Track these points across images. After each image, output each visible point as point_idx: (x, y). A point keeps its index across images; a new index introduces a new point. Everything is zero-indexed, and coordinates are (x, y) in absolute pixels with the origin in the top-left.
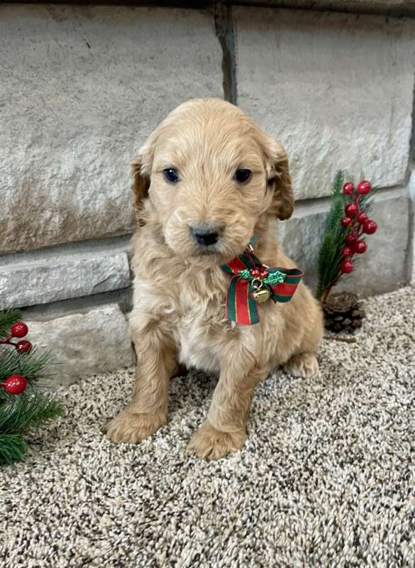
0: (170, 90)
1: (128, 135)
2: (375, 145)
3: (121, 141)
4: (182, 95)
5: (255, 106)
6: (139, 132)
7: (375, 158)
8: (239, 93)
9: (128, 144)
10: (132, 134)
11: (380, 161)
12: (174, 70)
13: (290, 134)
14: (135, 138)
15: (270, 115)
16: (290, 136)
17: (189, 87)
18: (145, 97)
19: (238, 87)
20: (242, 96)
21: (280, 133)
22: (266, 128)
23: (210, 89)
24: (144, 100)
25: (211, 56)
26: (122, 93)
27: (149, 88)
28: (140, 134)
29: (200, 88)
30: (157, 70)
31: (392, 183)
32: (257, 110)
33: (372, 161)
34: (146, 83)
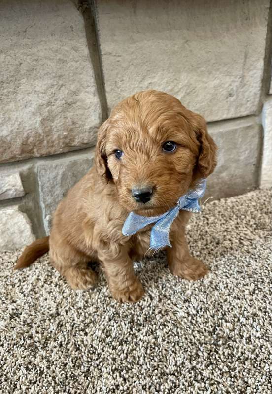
0: (42, 54)
1: (11, 90)
2: (230, 85)
3: (6, 95)
4: (51, 57)
5: (118, 61)
6: (20, 88)
7: (230, 95)
8: (103, 52)
9: (13, 96)
10: (15, 89)
11: (234, 97)
12: (44, 39)
13: (150, 81)
14: (17, 91)
15: (132, 68)
16: (150, 83)
17: (57, 51)
18: (21, 62)
19: (101, 47)
20: (105, 54)
21: (141, 81)
22: (129, 78)
23: (76, 51)
24: (21, 64)
25: (74, 26)
26: (3, 60)
27: (24, 54)
28: (20, 89)
29: (67, 51)
30: (30, 41)
31: (245, 114)
32: (120, 65)
33: (227, 98)
34: (22, 51)
